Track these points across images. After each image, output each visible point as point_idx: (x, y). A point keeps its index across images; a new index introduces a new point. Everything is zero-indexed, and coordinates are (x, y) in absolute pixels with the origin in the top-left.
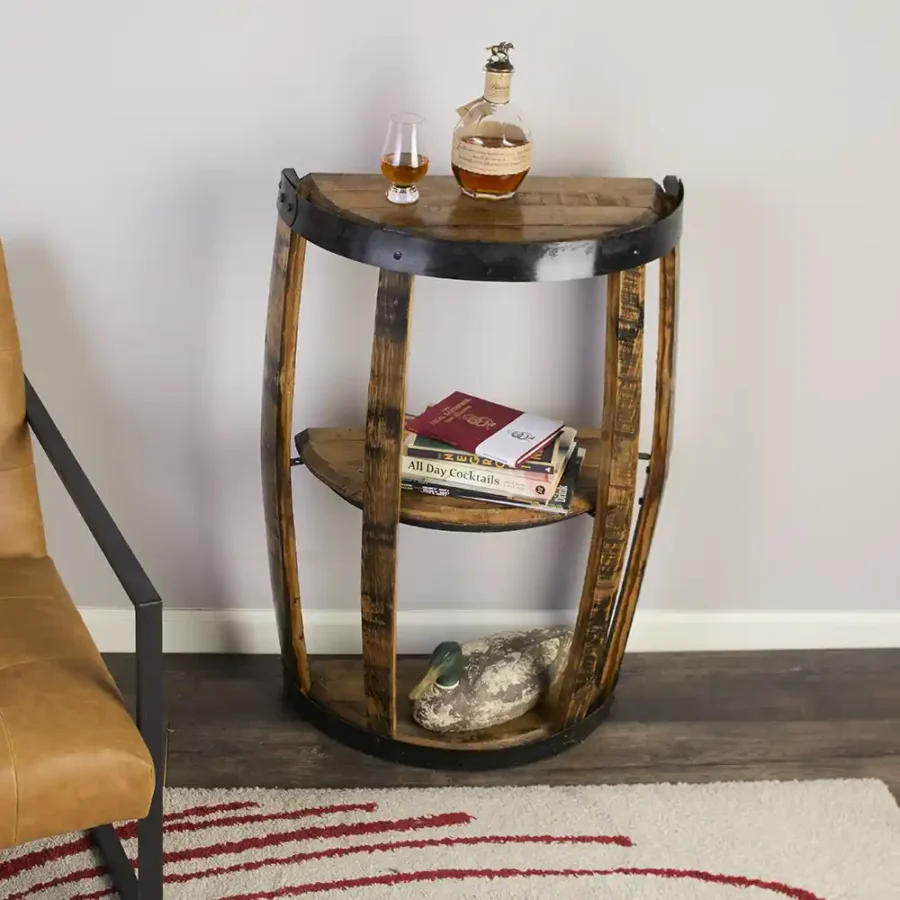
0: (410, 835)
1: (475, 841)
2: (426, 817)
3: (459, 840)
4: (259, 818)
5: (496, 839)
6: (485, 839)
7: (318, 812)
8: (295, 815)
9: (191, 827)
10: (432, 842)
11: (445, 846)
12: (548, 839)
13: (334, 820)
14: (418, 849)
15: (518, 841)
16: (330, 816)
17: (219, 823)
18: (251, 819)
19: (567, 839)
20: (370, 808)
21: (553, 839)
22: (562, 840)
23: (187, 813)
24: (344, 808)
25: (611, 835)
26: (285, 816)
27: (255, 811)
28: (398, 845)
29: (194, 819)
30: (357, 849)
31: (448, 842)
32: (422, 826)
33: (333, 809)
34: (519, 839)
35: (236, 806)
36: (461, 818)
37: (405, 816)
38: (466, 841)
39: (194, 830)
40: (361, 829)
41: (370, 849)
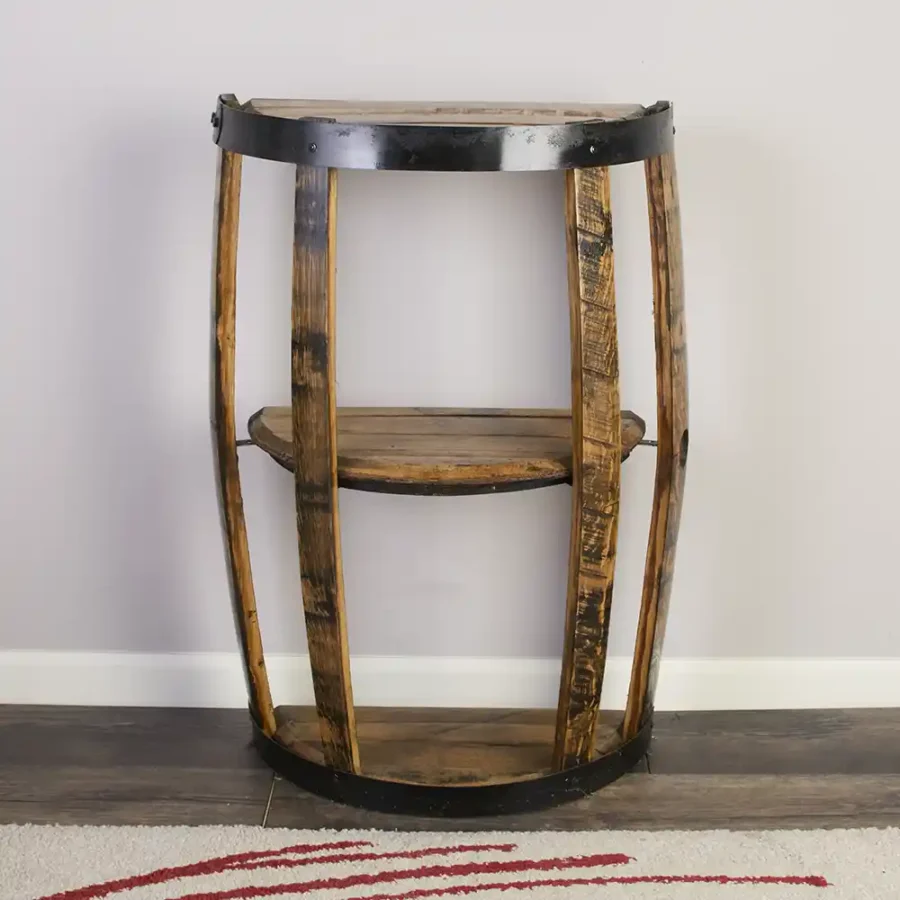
0: (554, 874)
1: (634, 880)
2: (575, 857)
3: (612, 880)
4: (372, 856)
5: (660, 879)
6: (646, 879)
7: (444, 851)
8: (415, 855)
9: (289, 864)
10: (579, 881)
11: (595, 885)
12: (724, 879)
13: (462, 859)
14: (563, 887)
15: (686, 881)
16: (458, 854)
17: (322, 860)
18: (361, 857)
19: (747, 879)
20: (507, 848)
21: (729, 879)
22: (740, 880)
23: (285, 851)
24: (476, 848)
25: (802, 875)
26: (404, 855)
27: (366, 850)
28: (538, 883)
29: (291, 856)
30: (489, 887)
31: (599, 881)
32: (569, 866)
33: (462, 849)
34: (687, 879)
35: (343, 845)
36: (620, 859)
37: (549, 856)
38: (623, 880)
39: (291, 867)
40: (494, 867)
41: (503, 887)
